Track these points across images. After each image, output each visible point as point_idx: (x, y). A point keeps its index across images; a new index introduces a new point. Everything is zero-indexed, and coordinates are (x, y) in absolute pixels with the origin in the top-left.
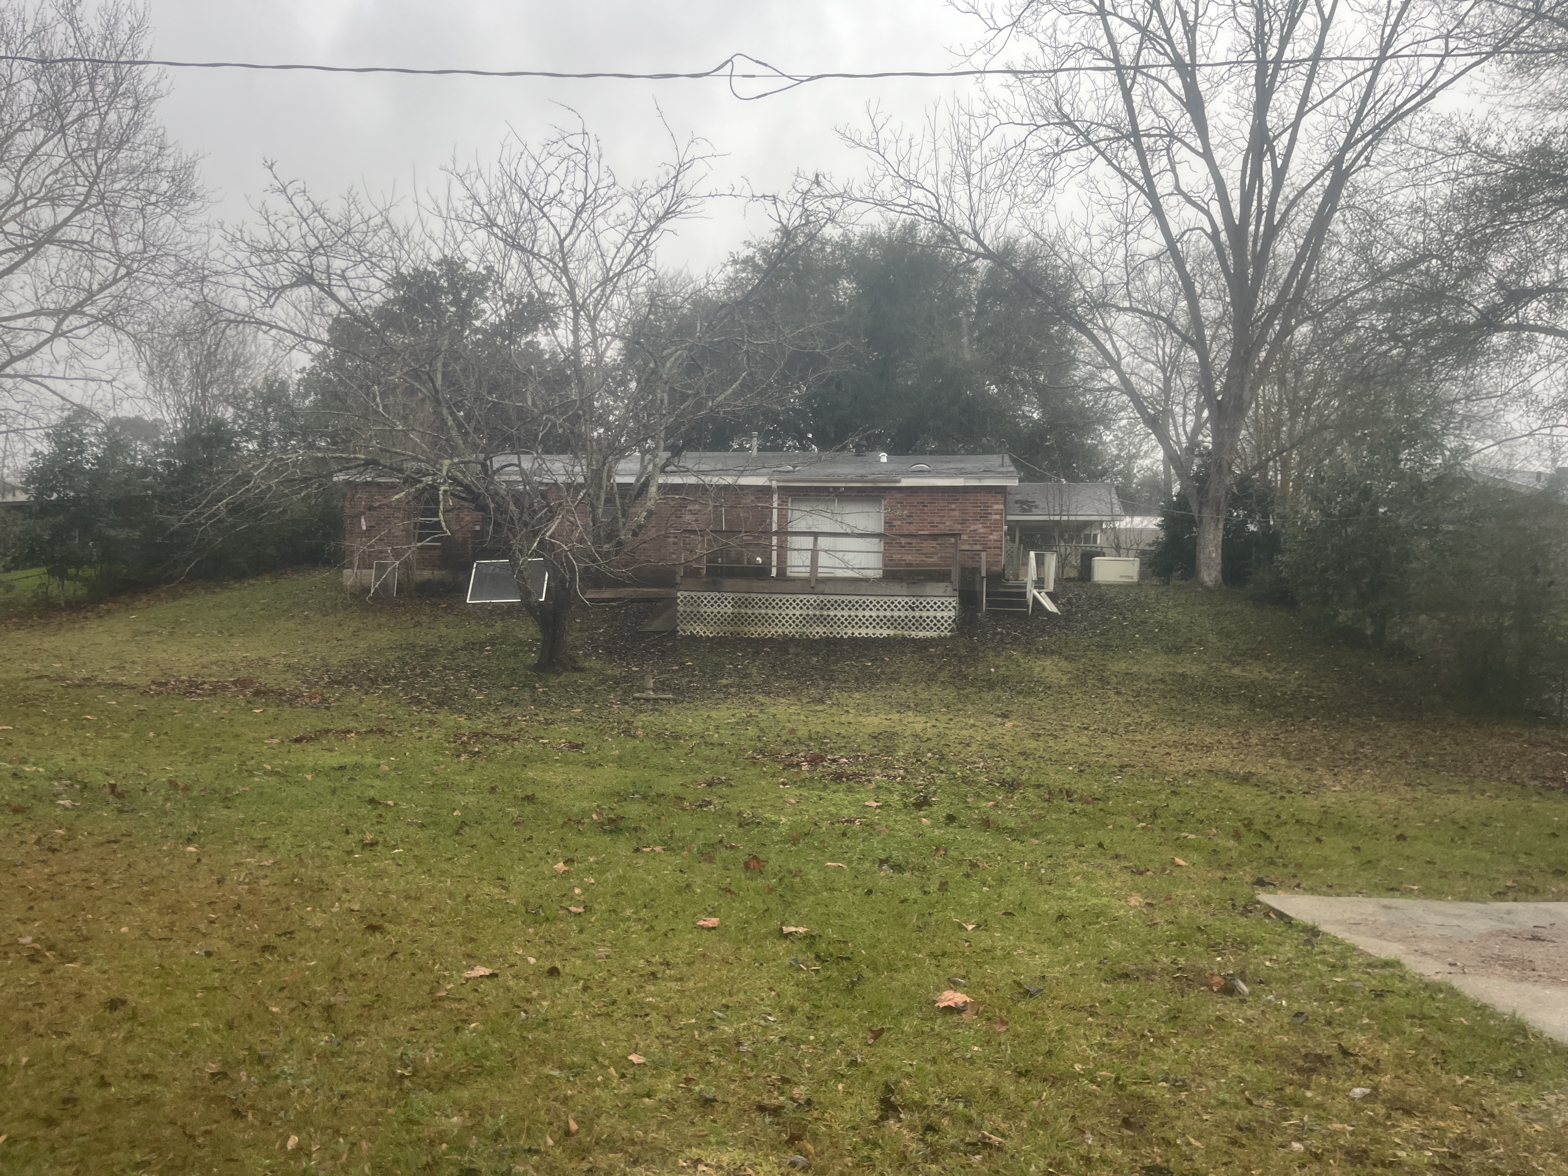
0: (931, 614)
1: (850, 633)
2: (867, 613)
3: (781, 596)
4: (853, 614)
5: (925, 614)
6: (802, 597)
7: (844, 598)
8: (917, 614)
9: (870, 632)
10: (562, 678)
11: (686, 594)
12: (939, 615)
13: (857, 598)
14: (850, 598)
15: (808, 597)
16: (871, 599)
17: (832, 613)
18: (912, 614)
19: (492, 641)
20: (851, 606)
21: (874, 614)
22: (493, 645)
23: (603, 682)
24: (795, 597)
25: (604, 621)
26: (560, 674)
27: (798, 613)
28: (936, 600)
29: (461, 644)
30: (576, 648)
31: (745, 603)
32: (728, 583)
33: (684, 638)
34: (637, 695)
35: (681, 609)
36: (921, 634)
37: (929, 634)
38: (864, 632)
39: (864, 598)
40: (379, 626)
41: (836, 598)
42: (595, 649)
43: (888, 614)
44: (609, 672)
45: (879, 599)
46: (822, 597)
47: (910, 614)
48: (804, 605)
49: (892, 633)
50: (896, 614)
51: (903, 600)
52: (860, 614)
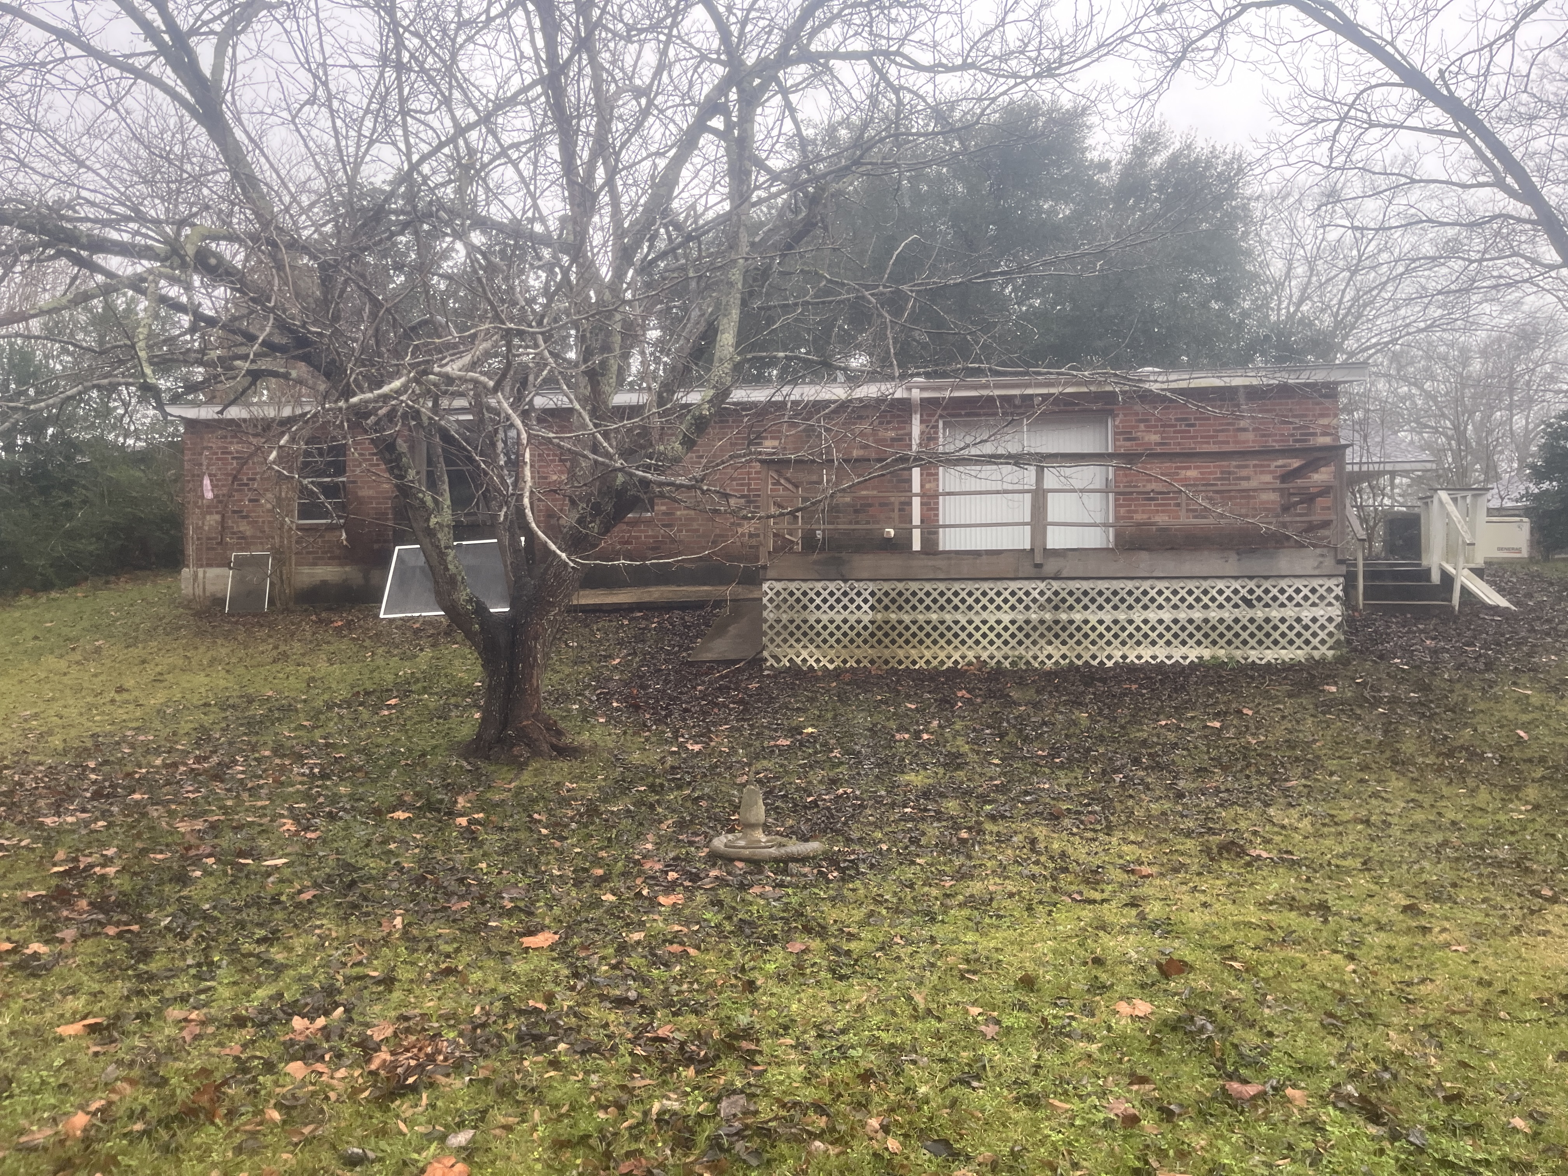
0: (1290, 612)
1: (1117, 655)
2: (1153, 615)
3: (970, 586)
4: (1122, 616)
5: (1275, 614)
6: (1013, 585)
7: (1102, 585)
8: (1259, 614)
9: (1161, 653)
10: (527, 778)
11: (778, 586)
12: (1306, 614)
13: (1130, 585)
14: (1116, 585)
15: (1028, 585)
16: (1160, 585)
17: (1078, 617)
18: (1248, 613)
19: (404, 689)
20: (1117, 601)
21: (1167, 616)
22: (405, 694)
23: (622, 787)
24: (1000, 586)
25: (621, 643)
26: (521, 767)
27: (1006, 619)
28: (1298, 583)
29: (344, 693)
30: (563, 697)
31: (898, 602)
32: (865, 563)
33: (779, 673)
34: (720, 842)
35: (769, 615)
36: (1270, 656)
37: (1287, 655)
38: (1146, 653)
39: (1146, 585)
40: (213, 662)
41: (1086, 585)
42: (605, 699)
43: (1197, 615)
44: (636, 757)
45: (1176, 585)
46: (1056, 585)
47: (1244, 613)
48: (1019, 602)
49: (1207, 654)
50: (1214, 615)
51: (1227, 587)
52: (1138, 616)
